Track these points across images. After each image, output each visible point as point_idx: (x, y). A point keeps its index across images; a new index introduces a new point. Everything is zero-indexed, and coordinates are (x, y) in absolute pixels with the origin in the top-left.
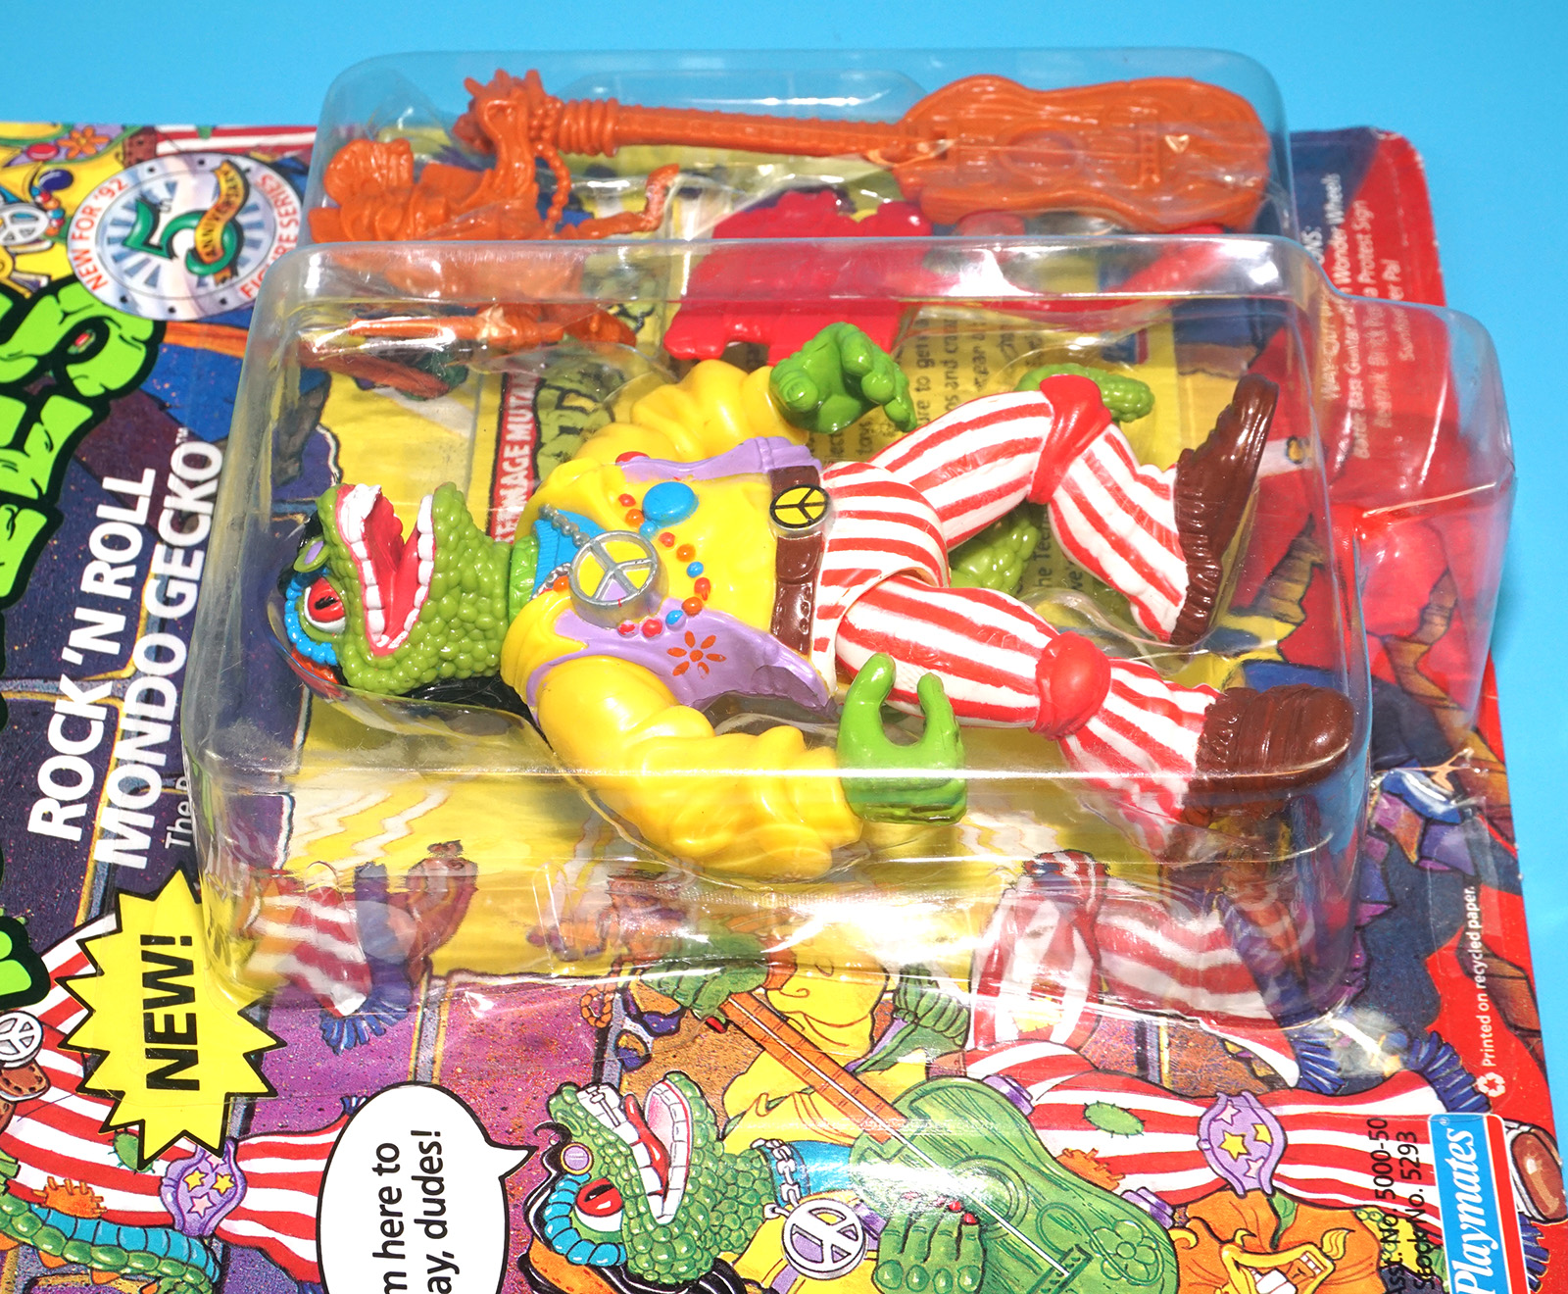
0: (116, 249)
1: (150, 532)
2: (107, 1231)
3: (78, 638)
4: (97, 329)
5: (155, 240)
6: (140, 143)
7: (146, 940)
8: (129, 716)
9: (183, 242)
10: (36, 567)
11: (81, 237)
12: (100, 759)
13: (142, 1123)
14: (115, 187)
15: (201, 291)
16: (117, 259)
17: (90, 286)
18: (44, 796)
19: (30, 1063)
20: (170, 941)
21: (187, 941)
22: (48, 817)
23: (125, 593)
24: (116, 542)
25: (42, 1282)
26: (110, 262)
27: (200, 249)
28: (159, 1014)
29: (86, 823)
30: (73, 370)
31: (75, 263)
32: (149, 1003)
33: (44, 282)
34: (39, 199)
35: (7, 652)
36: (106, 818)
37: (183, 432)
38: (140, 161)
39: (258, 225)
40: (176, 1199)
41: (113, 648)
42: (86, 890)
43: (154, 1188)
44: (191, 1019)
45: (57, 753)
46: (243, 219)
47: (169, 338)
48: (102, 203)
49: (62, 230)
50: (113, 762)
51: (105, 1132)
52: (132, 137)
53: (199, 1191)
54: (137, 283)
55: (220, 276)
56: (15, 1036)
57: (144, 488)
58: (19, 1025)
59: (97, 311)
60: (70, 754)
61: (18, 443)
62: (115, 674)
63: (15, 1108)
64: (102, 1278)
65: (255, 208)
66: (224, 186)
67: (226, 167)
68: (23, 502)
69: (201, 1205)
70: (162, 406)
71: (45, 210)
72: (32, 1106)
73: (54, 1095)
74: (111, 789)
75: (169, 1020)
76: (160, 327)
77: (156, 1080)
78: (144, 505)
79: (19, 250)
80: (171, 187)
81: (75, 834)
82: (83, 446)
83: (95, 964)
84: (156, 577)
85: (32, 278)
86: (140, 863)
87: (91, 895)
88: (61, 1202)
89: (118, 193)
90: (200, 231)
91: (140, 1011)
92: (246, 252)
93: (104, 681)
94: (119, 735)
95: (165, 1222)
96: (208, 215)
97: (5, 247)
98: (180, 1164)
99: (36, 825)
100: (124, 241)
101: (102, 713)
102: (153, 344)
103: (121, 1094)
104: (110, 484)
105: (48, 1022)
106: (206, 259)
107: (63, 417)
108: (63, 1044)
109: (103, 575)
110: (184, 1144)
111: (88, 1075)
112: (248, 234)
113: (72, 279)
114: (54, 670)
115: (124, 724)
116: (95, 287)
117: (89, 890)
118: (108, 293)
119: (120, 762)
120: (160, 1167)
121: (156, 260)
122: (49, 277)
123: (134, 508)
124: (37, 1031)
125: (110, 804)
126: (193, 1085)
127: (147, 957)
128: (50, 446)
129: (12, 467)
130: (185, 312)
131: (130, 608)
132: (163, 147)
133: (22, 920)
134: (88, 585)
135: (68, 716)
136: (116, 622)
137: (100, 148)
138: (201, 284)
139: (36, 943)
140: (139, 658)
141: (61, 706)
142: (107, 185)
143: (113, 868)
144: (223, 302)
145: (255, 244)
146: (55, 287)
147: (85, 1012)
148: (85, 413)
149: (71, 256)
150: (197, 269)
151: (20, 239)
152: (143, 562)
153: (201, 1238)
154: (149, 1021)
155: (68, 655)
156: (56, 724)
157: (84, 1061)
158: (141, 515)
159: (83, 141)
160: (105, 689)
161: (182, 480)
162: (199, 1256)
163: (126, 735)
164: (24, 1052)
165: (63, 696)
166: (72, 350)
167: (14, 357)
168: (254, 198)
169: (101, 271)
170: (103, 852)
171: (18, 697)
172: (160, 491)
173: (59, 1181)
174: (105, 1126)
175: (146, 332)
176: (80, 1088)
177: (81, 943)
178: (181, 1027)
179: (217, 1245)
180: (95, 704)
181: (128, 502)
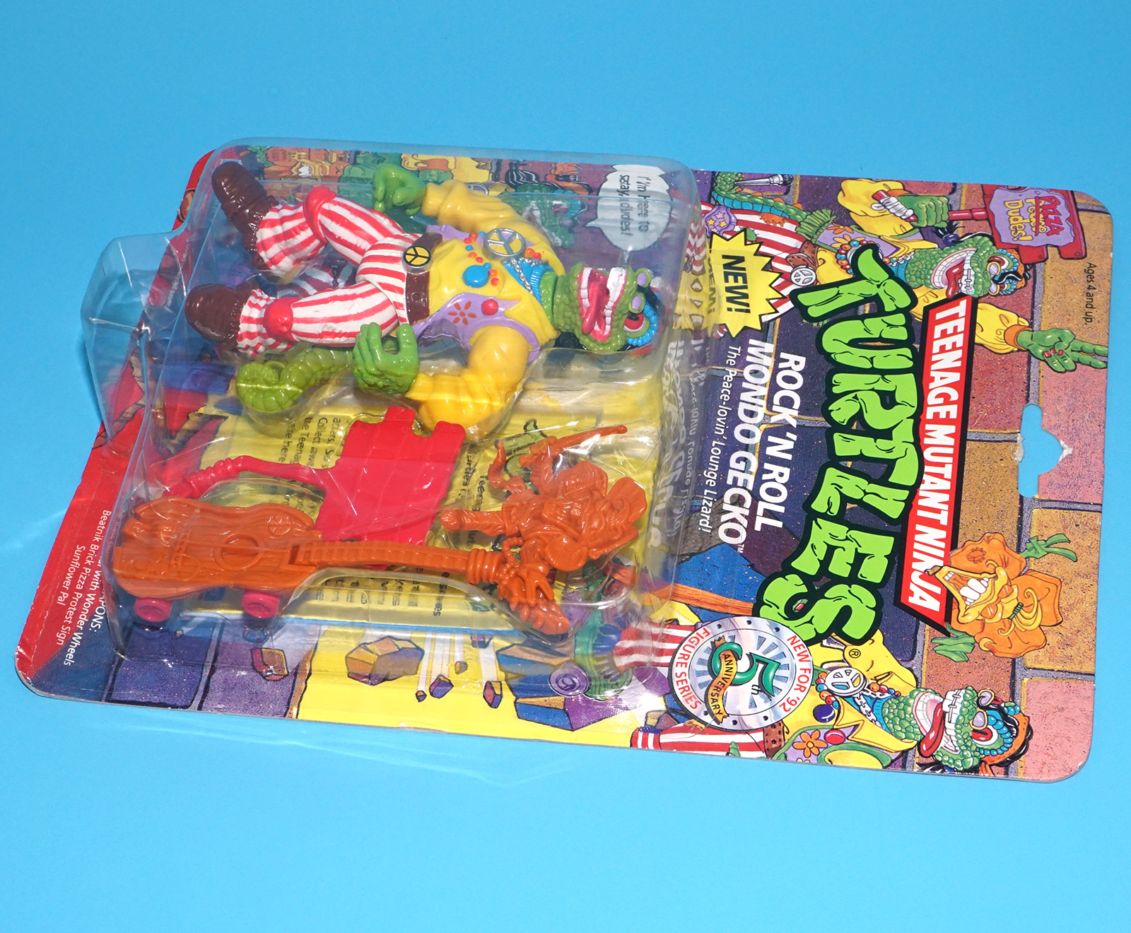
0: (783, 661)
1: (756, 498)
2: (758, 208)
3: (790, 445)
4: (792, 613)
5: (761, 666)
6: (774, 742)
7: (748, 311)
8: (762, 406)
9: (744, 664)
10: (814, 482)
11: (805, 670)
12: (774, 388)
13: (746, 244)
14: (788, 706)
15: (732, 633)
16: (783, 655)
17: (798, 638)
18: (799, 372)
19: (795, 267)
20: (736, 310)
21: (729, 309)
22: (797, 363)
23: (767, 466)
24: (773, 492)
25: (782, 193)
26: (787, 653)
27: (734, 659)
28: (740, 283)
29: (778, 360)
30: (804, 589)
31: (807, 653)
32: (746, 287)
33: (825, 642)
34: (833, 699)
35: (825, 440)
36: (769, 361)
37: (740, 550)
38: (773, 726)
39: (699, 674)
40: (730, 218)
41: (771, 439)
42: (776, 332)
43: (739, 222)
44: (727, 281)
45: (795, 391)
46: (709, 678)
47: (751, 606)
48: (794, 695)
49: (817, 677)
50: (768, 386)
51: (761, 242)
52: (780, 747)
53: (721, 220)
54: (770, 640)
55: (721, 642)
56: (803, 277)
57: (760, 521)
58: (801, 281)
59: (792, 623)
60: (788, 390)
61: (831, 550)
62: (770, 426)
63: (799, 251)
64: (758, 194)
65: (701, 685)
66: (720, 703)
67: (719, 717)
68: (825, 516)
69: (720, 216)
70: (752, 566)
71: (829, 690)
72: (793, 251)
73: (784, 255)
74: (768, 374)
75: (736, 281)
76: (756, 613)
77: (741, 259)
78: (760, 512)
79: (841, 664)
80: (753, 704)
81: (783, 355)
82: (795, 546)
83: (770, 303)
84: (751, 473)
85: (831, 645)
86: (752, 342)
87: (774, 330)
88: (777, 218)
89: (785, 700)
90: (734, 671)
91: (748, 284)
92: (706, 657)
93: (775, 423)
94: (766, 398)
95: (734, 211)
96: (729, 681)
97: (850, 666)
98: (729, 229)
99: (802, 360)
100: (779, 666)
101: (775, 408)
102: (759, 603)
103: (755, 254)
104: (779, 524)
105: (788, 282)
106: (730, 653)
107: (808, 562)
108: (782, 274)
109: (779, 476)
110: (728, 237)
111: (770, 262)
112: (706, 668)
113: (809, 643)
114: (799, 430)
115: (764, 403)
116: (795, 637)
117: (775, 332)
118: (786, 634)
119: (764, 385)
120: (737, 229)
121: (759, 653)
122: (822, 646)
123: (765, 510)
124: (793, 279)
125: (768, 367)
126: (724, 257)
127: (747, 305)
128: (813, 546)
129: (833, 537)
130: (741, 621)
131: (764, 458)
132: (759, 737)
133: (804, 321)
134: (787, 471)
135: (791, 408)
136: (771, 451)
137: (799, 739)
138: (733, 638)
139: (797, 312)
140: (758, 434)
141: (796, 413)
142: (793, 708)
143: (765, 340)
144: (720, 626)
145: (701, 662)
146: (818, 639)
147: (773, 285)
148: (795, 564)
149: (810, 658)
150: (736, 647)
151: (842, 671)
152: (759, 481)
153: (720, 205)
154: (745, 281)
155: (794, 437)
156: (797, 404)
157: (772, 267)
158: (761, 506)
159: (810, 745)
160: (774, 419)
161: (740, 523)
162: (720, 200)
163: (762, 397)
164: (798, 271)
165: (795, 418)
166: (805, 601)
167: (838, 598)
168: (701, 693)
169: (791, 648)
170: (770, 347)
171: (817, 418)
172: (751, 518)
173: (778, 225)
174: (761, 244)
175: (764, 610)
176: (773, 258)
177: (777, 312)
178: (731, 278)
179: (713, 202)
180: (779, 413)
181: (768, 514)
